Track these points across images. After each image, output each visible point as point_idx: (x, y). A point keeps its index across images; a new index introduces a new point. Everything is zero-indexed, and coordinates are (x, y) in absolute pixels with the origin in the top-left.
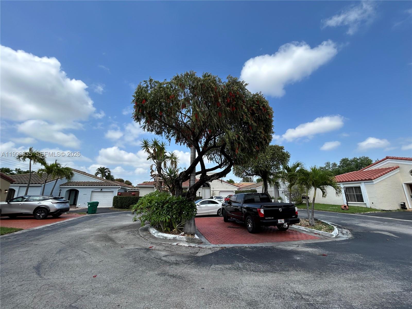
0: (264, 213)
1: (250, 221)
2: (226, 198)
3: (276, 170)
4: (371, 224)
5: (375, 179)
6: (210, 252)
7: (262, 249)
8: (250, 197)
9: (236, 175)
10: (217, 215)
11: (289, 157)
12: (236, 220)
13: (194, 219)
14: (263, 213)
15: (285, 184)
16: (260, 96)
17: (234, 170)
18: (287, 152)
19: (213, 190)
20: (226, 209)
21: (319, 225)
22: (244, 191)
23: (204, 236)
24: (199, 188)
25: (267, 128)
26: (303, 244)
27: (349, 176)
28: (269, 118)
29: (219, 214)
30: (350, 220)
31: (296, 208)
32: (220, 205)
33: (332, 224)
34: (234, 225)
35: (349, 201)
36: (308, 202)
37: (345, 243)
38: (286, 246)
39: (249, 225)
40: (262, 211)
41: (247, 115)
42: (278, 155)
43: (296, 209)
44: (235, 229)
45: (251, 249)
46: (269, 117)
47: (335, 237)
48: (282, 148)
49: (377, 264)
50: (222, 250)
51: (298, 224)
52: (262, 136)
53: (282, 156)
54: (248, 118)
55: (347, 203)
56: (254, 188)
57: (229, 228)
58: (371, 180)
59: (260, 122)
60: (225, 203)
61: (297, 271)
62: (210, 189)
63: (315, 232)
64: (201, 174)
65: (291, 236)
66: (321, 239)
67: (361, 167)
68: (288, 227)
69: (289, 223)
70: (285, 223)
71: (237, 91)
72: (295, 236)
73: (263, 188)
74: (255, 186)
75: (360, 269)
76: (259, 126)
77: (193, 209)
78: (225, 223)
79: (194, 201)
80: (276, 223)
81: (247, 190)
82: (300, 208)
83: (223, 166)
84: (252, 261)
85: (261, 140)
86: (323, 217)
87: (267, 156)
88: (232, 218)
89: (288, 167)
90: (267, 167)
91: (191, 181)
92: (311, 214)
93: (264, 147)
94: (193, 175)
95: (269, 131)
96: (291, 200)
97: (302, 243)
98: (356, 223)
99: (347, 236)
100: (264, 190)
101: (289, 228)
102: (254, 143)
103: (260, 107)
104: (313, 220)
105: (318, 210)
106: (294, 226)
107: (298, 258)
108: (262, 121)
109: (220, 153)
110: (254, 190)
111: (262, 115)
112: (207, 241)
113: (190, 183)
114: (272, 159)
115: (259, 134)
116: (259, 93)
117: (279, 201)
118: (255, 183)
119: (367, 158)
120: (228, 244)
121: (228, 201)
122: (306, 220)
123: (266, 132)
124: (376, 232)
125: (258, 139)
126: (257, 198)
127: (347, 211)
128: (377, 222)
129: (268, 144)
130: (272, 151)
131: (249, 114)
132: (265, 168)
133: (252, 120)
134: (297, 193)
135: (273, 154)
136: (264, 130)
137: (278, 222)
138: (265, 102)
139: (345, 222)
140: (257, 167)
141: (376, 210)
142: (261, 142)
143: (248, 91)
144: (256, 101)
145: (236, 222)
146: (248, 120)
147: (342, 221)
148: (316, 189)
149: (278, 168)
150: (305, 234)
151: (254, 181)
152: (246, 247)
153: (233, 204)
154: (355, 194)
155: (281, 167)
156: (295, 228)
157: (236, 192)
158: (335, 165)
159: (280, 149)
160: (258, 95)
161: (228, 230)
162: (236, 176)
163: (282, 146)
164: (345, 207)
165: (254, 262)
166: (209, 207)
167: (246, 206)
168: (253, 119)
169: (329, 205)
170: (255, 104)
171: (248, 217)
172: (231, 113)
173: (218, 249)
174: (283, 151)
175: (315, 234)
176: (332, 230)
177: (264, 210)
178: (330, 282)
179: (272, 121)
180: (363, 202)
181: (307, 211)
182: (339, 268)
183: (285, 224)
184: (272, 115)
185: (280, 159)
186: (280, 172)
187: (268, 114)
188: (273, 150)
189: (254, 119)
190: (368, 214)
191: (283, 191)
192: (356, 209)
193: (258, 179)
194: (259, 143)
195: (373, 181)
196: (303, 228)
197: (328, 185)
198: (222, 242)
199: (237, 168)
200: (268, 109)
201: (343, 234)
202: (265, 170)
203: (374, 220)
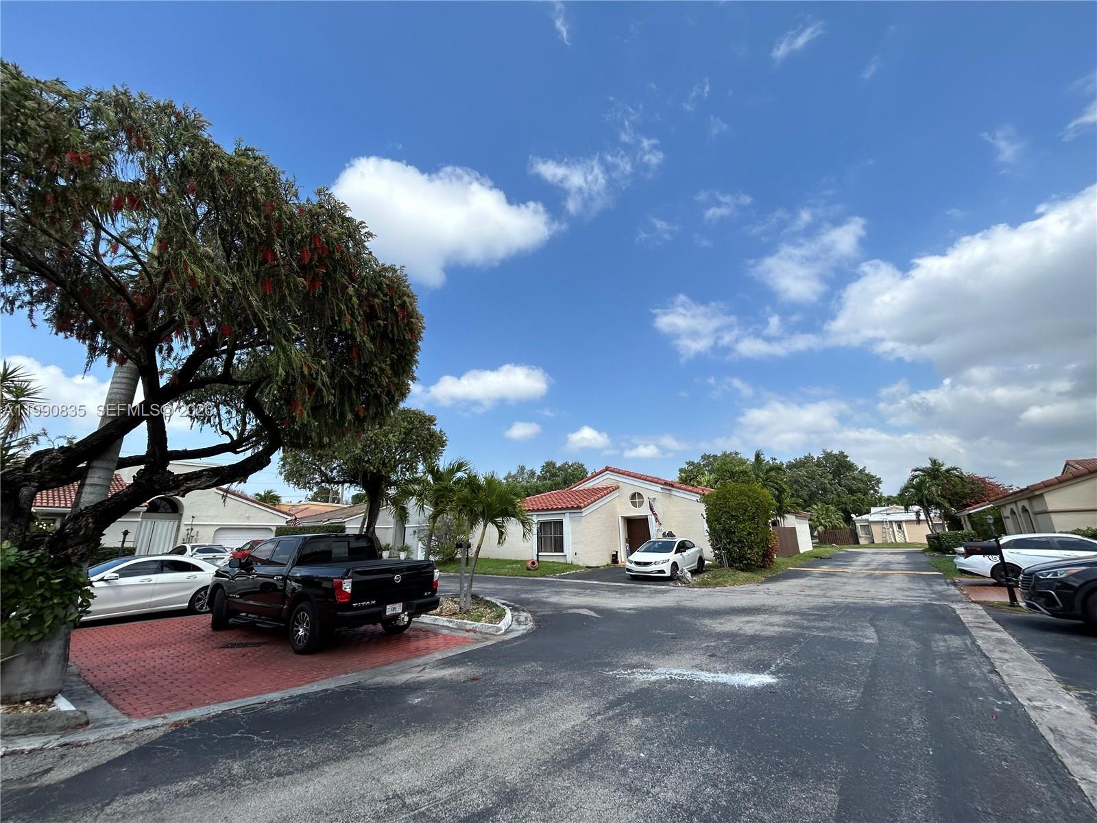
0: (352, 591)
1: (306, 618)
2: (239, 550)
3: (407, 473)
4: (567, 596)
5: (585, 506)
6: (119, 751)
7: (326, 696)
8: (322, 547)
9: (288, 478)
10: (190, 610)
11: (443, 443)
12: (258, 618)
13: (69, 633)
14: (349, 590)
15: (424, 511)
16: (399, 278)
17: (283, 465)
18: (441, 431)
19: (192, 525)
20: (229, 588)
21: (479, 608)
22: (308, 527)
23: (105, 697)
24: (120, 517)
25: (401, 363)
26: (436, 661)
27: (549, 499)
28: (410, 340)
29: (197, 607)
30: (537, 590)
31: (437, 570)
32: (207, 575)
33: (503, 604)
34: (247, 636)
35: (542, 551)
36: (468, 555)
37: (519, 642)
38: (395, 675)
39: (301, 630)
40: (347, 586)
41: (352, 315)
42: (420, 436)
43: (437, 573)
44: (244, 650)
45: (289, 703)
46: (412, 336)
47: (502, 632)
48: (431, 420)
49: (561, 676)
50: (173, 732)
51: (434, 611)
52: (385, 381)
53: (428, 440)
54: (356, 324)
55: (538, 556)
56: (341, 520)
57: (226, 650)
58: (580, 508)
59: (387, 344)
60: (228, 569)
61: (406, 735)
62: (180, 522)
63: (468, 627)
64: (142, 467)
65: (413, 645)
66: (477, 641)
67: (571, 481)
68: (410, 620)
69: (413, 611)
70: (403, 612)
71: (337, 241)
72: (422, 644)
73: (364, 520)
74: (345, 513)
75: (534, 695)
76: (382, 351)
77: (73, 597)
78: (213, 634)
79: (85, 566)
80: (378, 616)
81: (314, 527)
82: (448, 572)
83: (245, 448)
84: (281, 745)
85: (379, 392)
86: (491, 588)
87: (390, 436)
88: (246, 616)
89: (438, 469)
90: (384, 464)
91: (87, 489)
92: (466, 585)
93: (382, 410)
94: (101, 468)
95: (404, 372)
96: (429, 551)
97: (434, 659)
98: (544, 597)
99: (524, 627)
100: (365, 526)
101: (412, 625)
102: (358, 393)
103: (394, 306)
104: (469, 599)
105: (484, 574)
106: (425, 619)
107: (417, 701)
108: (392, 342)
109: (242, 405)
110: (337, 525)
111: (395, 328)
112: (116, 711)
113: (79, 493)
114: (404, 444)
115: (376, 374)
116: (397, 267)
117: (403, 556)
118: (346, 506)
119: (582, 465)
120: (209, 704)
121: (244, 561)
122: (455, 599)
123: (397, 373)
124: (570, 611)
125: (372, 386)
126: (340, 550)
127: (535, 572)
128: (575, 590)
129: (397, 404)
130: (406, 423)
131: (359, 313)
132: (378, 467)
133: (365, 334)
134: (446, 534)
135: (408, 433)
136: (392, 366)
137: (385, 613)
138: (409, 296)
139: (527, 596)
140: (357, 460)
141: (578, 567)
142: (377, 397)
143: (370, 253)
144: (387, 285)
145: (257, 625)
146: (353, 330)
147: (522, 596)
148: (485, 526)
149: (412, 469)
150: (445, 636)
151: (344, 499)
152: (272, 703)
153: (260, 570)
154: (553, 536)
155: (421, 467)
156: (426, 623)
157: (280, 531)
158: (532, 473)
159: (425, 422)
160: (395, 271)
161: (220, 656)
162: (288, 481)
163: (432, 416)
164: (533, 563)
165: (287, 745)
166: (156, 584)
167: (300, 572)
168: (369, 331)
169: (506, 560)
170: (382, 292)
171: (300, 606)
172: (306, 296)
173: (160, 733)
174: (432, 427)
175: (468, 631)
176: (501, 616)
177: (354, 584)
178: (475, 740)
179: (415, 349)
180: (563, 552)
181: (459, 578)
182: (497, 702)
183: (402, 616)
184: (419, 334)
185: (421, 446)
186: (416, 481)
187: (412, 331)
188: (408, 422)
189: (372, 332)
190: (565, 577)
191: (415, 529)
192: (549, 568)
193: (358, 495)
194: (371, 398)
195: (583, 510)
196: (443, 621)
197: (510, 516)
198: (181, 705)
199: (295, 457)
200: (412, 317)
201: (519, 623)
202: (379, 471)
203: (572, 588)
